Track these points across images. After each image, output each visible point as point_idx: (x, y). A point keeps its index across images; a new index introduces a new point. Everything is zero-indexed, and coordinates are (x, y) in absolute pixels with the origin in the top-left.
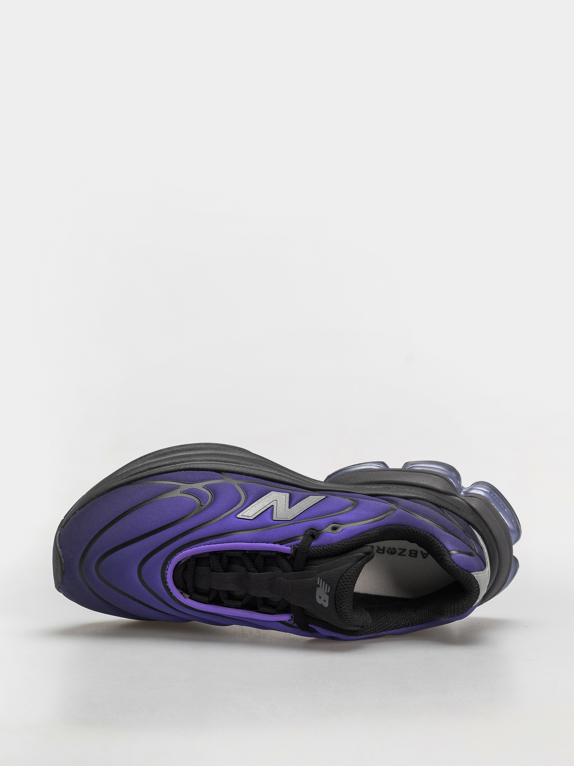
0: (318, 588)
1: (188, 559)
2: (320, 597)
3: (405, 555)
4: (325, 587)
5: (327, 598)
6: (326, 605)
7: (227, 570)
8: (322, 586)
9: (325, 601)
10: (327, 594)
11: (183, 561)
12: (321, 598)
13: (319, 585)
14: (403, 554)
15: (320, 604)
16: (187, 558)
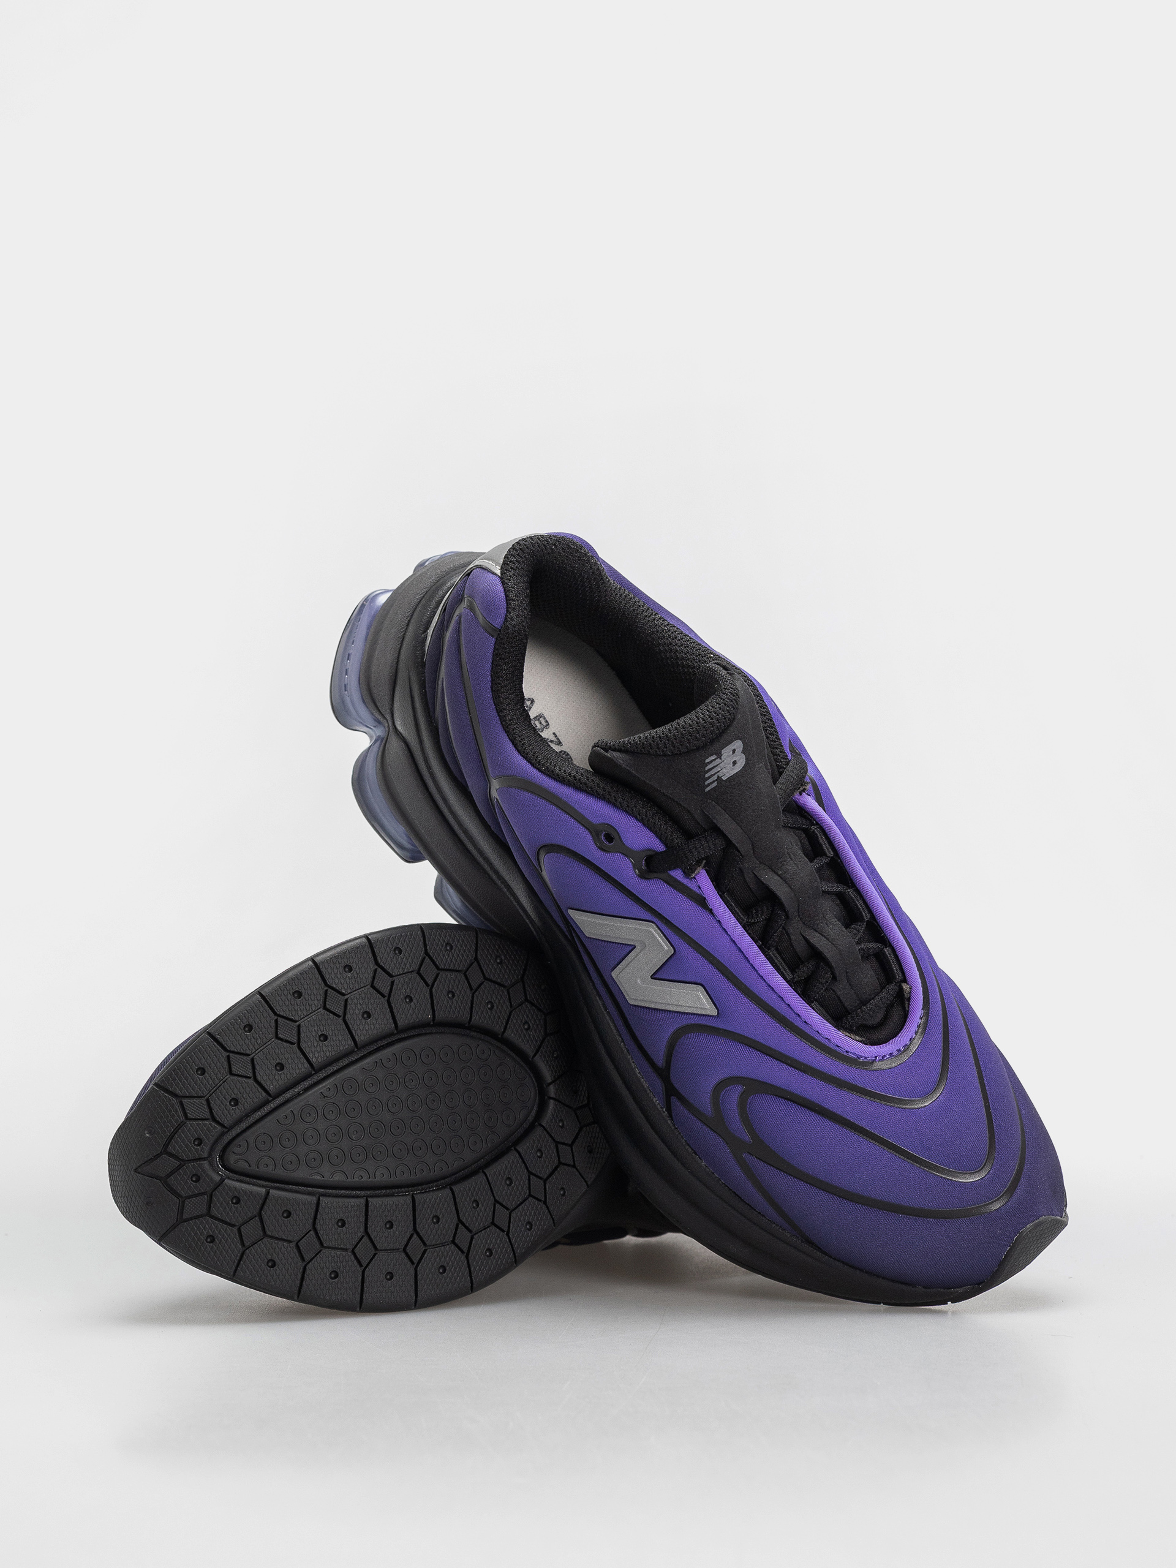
0: (724, 778)
1: (848, 1032)
2: (734, 763)
3: (554, 734)
4: (713, 768)
5: (726, 752)
6: (738, 745)
7: (816, 954)
8: (714, 774)
9: (734, 751)
10: (719, 756)
11: (858, 1038)
12: (735, 761)
13: (716, 780)
14: (554, 739)
15: (746, 756)
16: (847, 1034)
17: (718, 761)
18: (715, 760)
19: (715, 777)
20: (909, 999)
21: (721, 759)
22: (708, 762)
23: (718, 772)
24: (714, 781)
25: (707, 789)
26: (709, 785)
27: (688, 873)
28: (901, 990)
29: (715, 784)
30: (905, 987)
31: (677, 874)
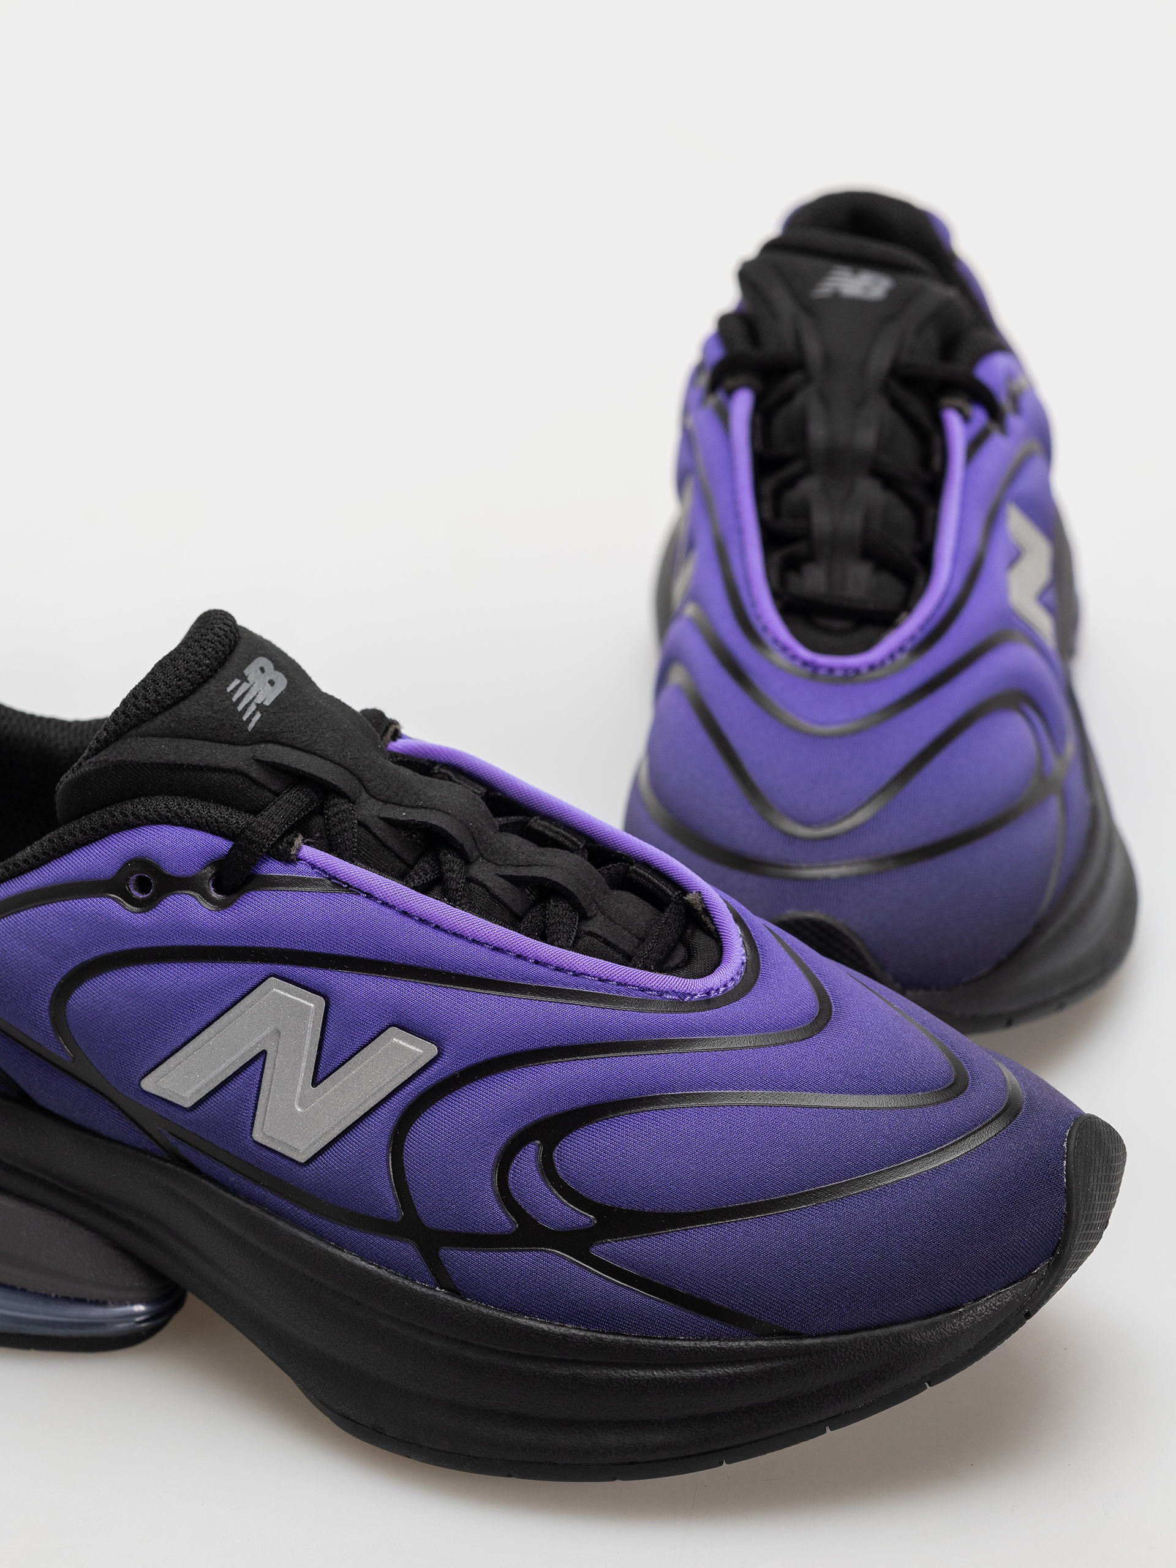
0: (271, 705)
2: (271, 682)
4: (243, 696)
5: (252, 672)
8: (250, 703)
9: (261, 670)
10: (244, 679)
12: (272, 679)
13: (256, 709)
17: (245, 687)
18: (240, 685)
19: (253, 707)
20: (706, 911)
21: (248, 682)
22: (231, 691)
23: (254, 698)
24: (254, 713)
25: (251, 725)
26: (249, 720)
27: (289, 860)
28: (688, 906)
29: (258, 716)
30: (689, 897)
31: (273, 869)
